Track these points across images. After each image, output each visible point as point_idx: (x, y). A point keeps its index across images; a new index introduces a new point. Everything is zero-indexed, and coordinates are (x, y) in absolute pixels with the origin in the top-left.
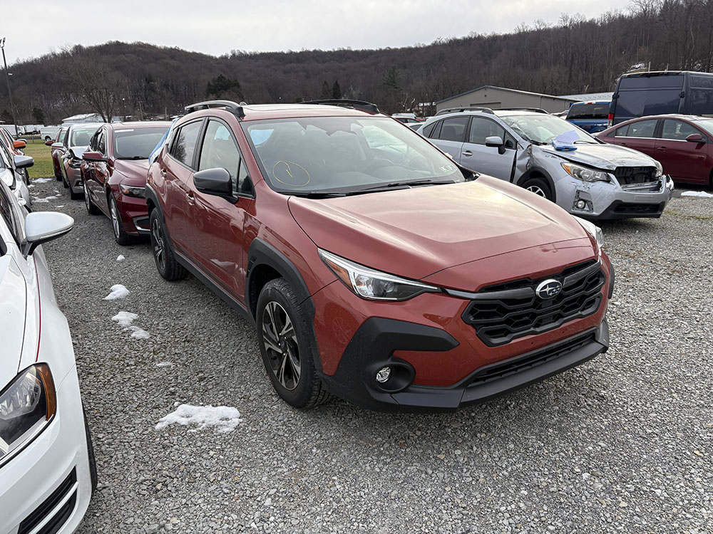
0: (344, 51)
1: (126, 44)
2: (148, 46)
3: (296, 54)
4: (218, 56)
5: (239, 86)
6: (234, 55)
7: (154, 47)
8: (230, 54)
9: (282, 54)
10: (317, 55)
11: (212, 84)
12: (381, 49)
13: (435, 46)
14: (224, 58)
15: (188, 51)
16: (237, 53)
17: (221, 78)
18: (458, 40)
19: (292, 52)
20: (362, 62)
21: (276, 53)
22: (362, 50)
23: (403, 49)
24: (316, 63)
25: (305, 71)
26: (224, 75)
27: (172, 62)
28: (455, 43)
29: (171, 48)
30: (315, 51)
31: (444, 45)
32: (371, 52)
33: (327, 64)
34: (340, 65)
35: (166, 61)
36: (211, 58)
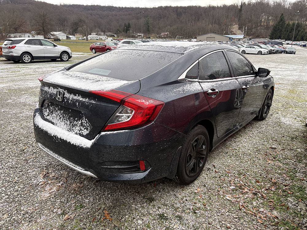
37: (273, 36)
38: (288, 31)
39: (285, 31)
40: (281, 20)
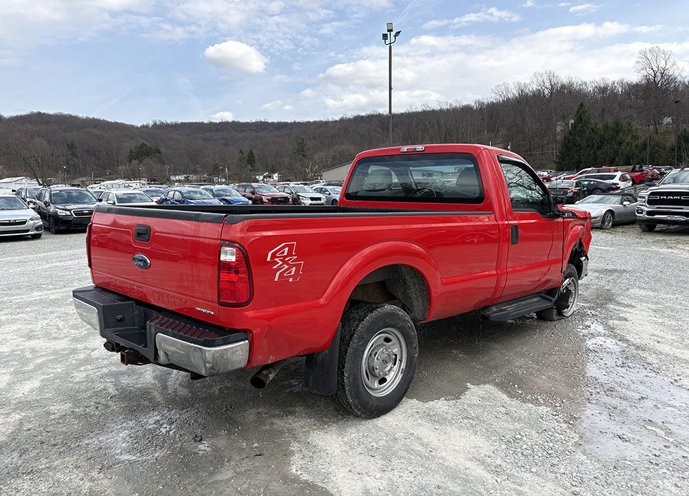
0: (261, 122)
1: (48, 115)
2: (71, 116)
3: (216, 123)
4: (139, 126)
5: (160, 153)
6: (155, 124)
7: (76, 118)
8: (151, 124)
9: (202, 123)
10: (235, 126)
11: (134, 150)
12: (295, 122)
13: (342, 120)
14: (145, 127)
15: (110, 121)
16: (158, 123)
17: (142, 146)
18: (362, 116)
19: (211, 122)
20: (277, 133)
21: (196, 123)
22: (278, 123)
23: (315, 122)
24: (234, 132)
25: (224, 139)
26: (146, 143)
27: (95, 131)
28: (358, 119)
29: (94, 118)
30: (233, 122)
31: (349, 120)
32: (286, 124)
33: (244, 134)
34: (257, 134)
35: (87, 130)
36: (133, 127)
37: (563, 162)
38: (593, 145)
39: (588, 146)
40: (579, 119)
